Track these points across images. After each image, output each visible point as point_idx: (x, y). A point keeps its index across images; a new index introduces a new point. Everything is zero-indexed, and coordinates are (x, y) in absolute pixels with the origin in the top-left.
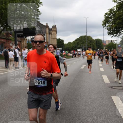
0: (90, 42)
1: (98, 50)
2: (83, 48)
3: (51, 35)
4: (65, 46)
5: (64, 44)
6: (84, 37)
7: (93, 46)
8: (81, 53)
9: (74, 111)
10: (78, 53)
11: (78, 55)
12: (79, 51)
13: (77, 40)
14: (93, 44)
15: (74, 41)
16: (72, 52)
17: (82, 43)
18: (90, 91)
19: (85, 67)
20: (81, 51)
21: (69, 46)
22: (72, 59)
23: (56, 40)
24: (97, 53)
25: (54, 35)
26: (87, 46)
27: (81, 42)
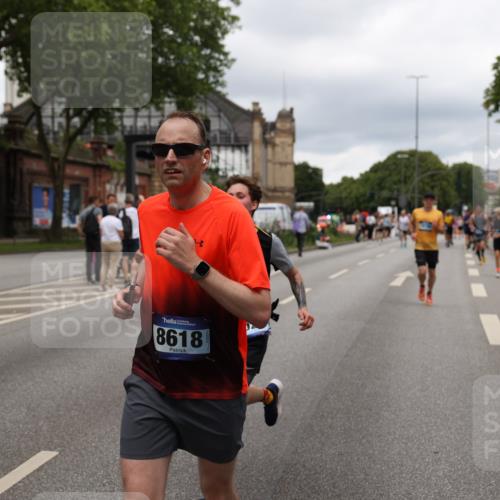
0: (432, 176)
2: (403, 202)
3: (270, 149)
4: (326, 194)
5: (322, 184)
6: (406, 156)
7: (444, 193)
8: (392, 221)
9: (358, 460)
10: (379, 224)
11: (380, 230)
12: (386, 216)
13: (376, 168)
14: (444, 183)
15: (366, 173)
16: (356, 220)
17: (400, 181)
18: (429, 379)
19: (408, 279)
20: (393, 213)
21: (344, 195)
22: (356, 245)
23: (290, 170)
24: (460, 222)
26: (417, 191)
27: (395, 178)
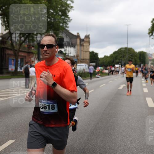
0: (132, 55)
1: (142, 65)
2: (123, 63)
3: (82, 47)
4: (99, 60)
5: (98, 58)
6: (124, 49)
7: (136, 60)
8: (119, 69)
9: (108, 142)
10: (115, 70)
11: (116, 72)
13: (115, 53)
14: (136, 58)
15: (112, 54)
16: (108, 69)
17: (122, 57)
18: (130, 117)
19: (124, 87)
20: (120, 66)
21: (105, 61)
22: (108, 76)
23: (88, 53)
25: (86, 47)
26: (127, 60)
27: (121, 56)
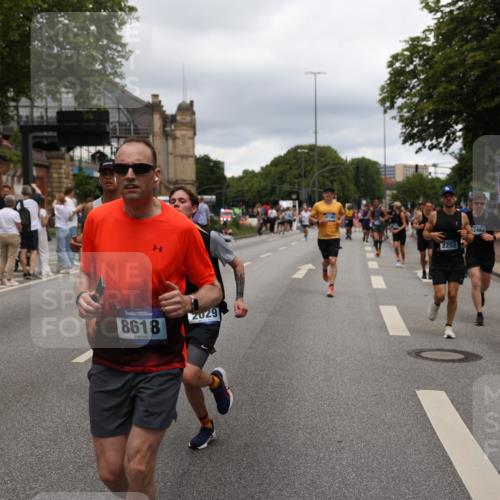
0: (332, 170)
1: (364, 202)
2: (304, 196)
3: (170, 142)
4: (228, 187)
5: (224, 177)
6: (306, 151)
7: (344, 187)
8: (293, 215)
9: (264, 450)
10: (281, 217)
11: (282, 223)
13: (277, 162)
14: (344, 178)
15: (267, 166)
16: (258, 213)
17: (300, 175)
18: (332, 369)
19: (310, 271)
20: (294, 206)
21: (246, 188)
22: (258, 238)
23: (191, 161)
24: (360, 215)
25: (184, 142)
26: (317, 185)
27: (296, 172)
